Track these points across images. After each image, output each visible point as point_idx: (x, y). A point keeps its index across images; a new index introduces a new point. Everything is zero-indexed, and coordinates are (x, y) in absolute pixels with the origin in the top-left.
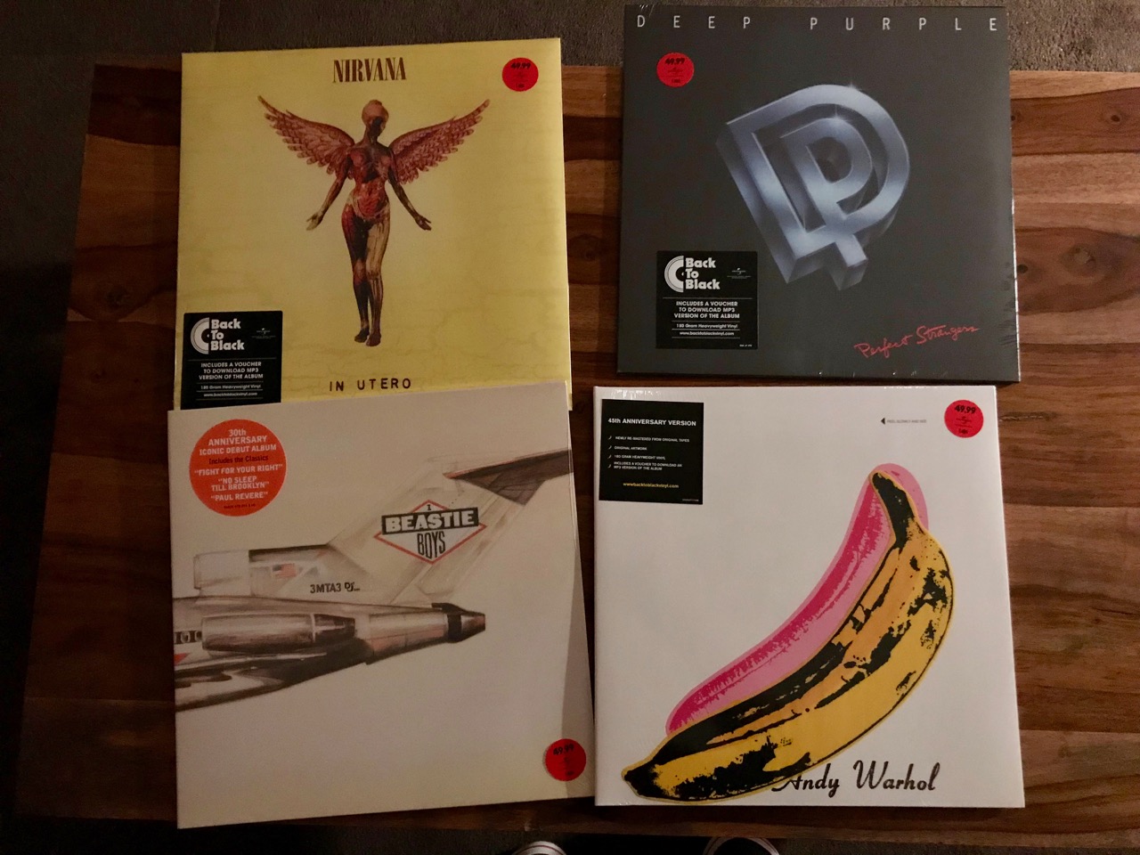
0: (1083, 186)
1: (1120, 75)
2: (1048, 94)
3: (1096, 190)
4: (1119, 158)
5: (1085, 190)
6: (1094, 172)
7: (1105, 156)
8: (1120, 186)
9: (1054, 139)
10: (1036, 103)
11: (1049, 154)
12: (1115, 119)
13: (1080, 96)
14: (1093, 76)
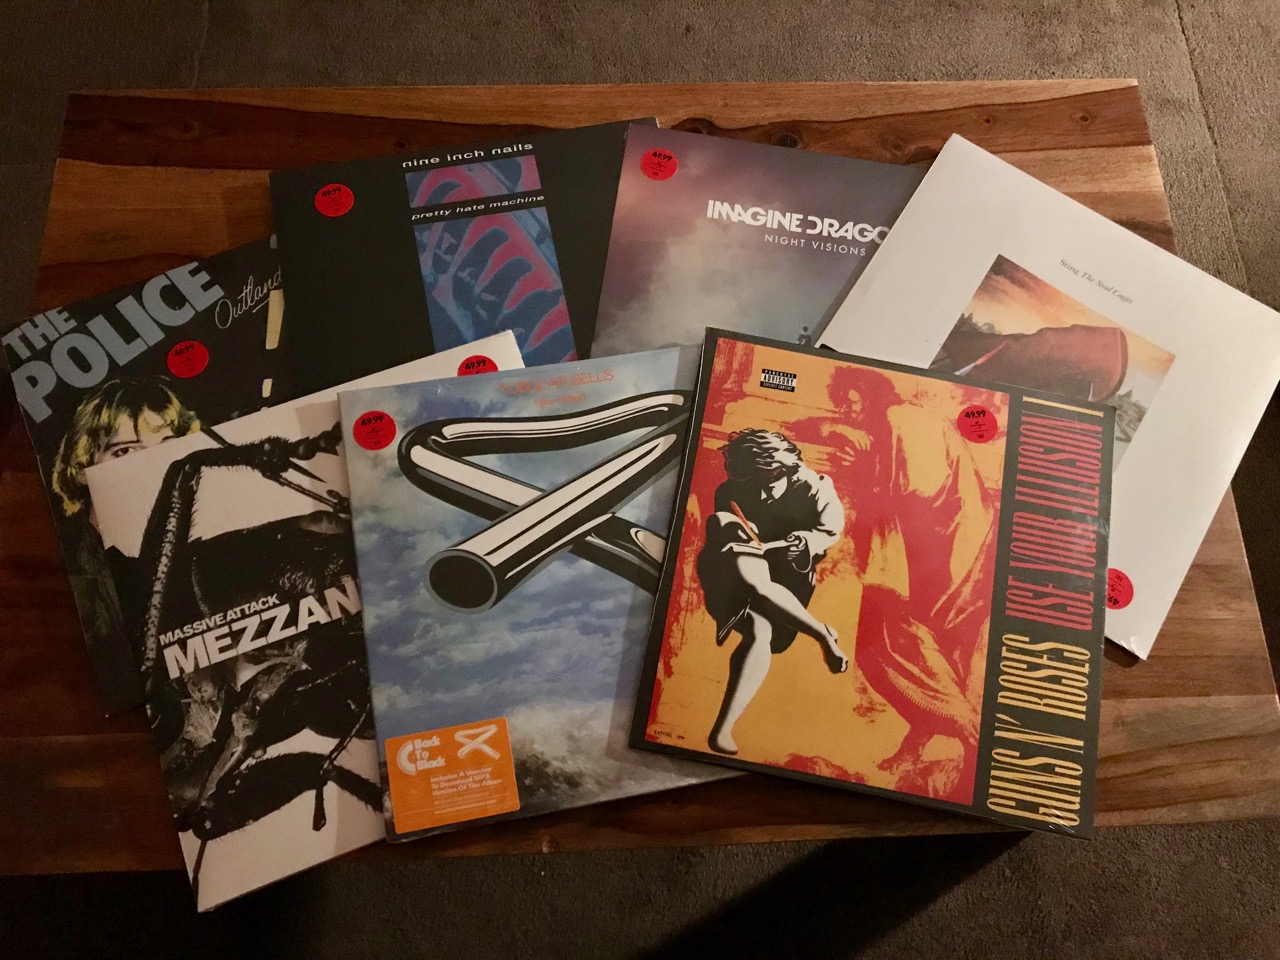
0: (1062, 178)
1: (1083, 82)
2: (1019, 100)
3: (1074, 181)
4: (1092, 152)
5: (1064, 181)
6: (1071, 165)
7: (1080, 152)
8: (1096, 177)
9: (1029, 138)
10: (1008, 107)
11: (1026, 151)
12: (1084, 119)
13: (1048, 100)
14: (1059, 84)
